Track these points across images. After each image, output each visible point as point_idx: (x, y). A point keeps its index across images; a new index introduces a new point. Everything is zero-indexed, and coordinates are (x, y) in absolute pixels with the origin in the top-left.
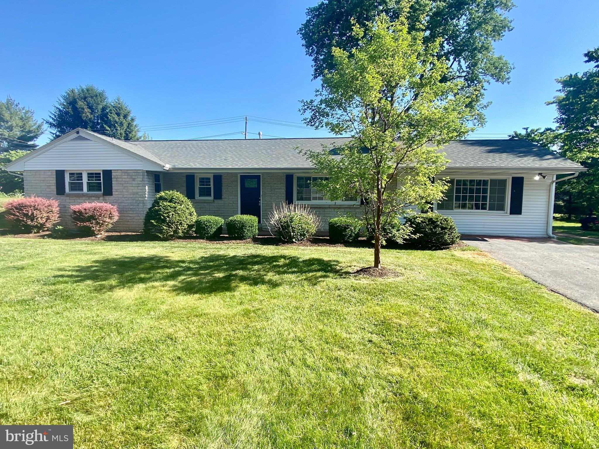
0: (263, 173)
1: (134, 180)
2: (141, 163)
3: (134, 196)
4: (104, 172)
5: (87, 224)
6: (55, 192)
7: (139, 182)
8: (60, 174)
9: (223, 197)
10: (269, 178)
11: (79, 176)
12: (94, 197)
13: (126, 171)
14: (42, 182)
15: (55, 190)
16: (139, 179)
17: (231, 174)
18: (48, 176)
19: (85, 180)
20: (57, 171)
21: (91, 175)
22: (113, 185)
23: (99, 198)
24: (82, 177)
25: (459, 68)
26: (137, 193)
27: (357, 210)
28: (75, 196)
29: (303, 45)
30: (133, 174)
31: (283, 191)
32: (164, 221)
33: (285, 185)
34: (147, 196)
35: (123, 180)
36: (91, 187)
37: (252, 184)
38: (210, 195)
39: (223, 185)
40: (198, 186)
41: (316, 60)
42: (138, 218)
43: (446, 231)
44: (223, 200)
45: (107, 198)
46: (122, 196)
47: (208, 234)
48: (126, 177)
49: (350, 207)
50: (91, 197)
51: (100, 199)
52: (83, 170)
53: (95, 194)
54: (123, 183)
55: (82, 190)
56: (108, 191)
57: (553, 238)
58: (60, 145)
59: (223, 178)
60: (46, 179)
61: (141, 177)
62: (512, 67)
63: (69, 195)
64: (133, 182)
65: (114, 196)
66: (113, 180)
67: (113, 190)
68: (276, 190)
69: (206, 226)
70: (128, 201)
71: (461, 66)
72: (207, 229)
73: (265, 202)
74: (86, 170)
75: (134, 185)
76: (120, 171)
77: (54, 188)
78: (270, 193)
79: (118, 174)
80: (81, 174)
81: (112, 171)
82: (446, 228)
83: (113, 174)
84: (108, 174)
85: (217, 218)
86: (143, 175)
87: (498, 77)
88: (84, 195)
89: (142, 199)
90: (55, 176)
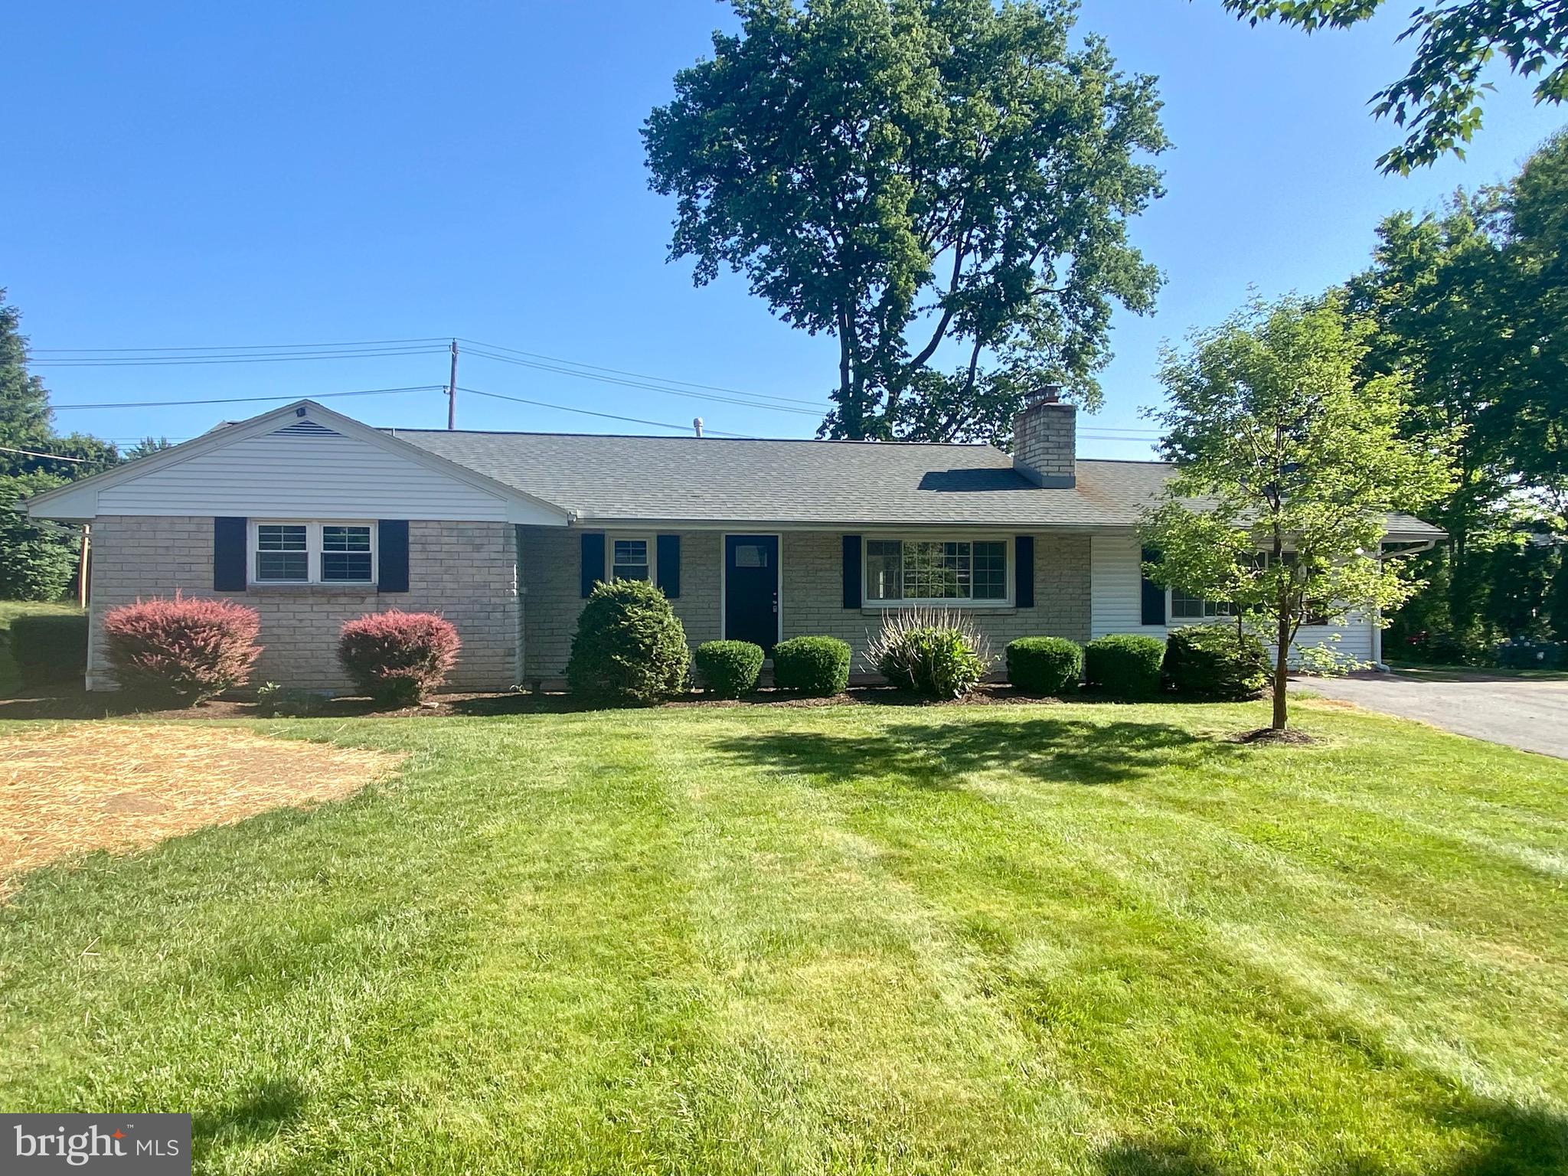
0: (784, 533)
1: (478, 548)
2: (503, 504)
3: (478, 593)
4: (384, 525)
6: (211, 583)
7: (493, 556)
8: (230, 531)
9: (682, 592)
10: (801, 544)
11: (297, 535)
12: (345, 595)
13: (454, 525)
14: (161, 551)
15: (212, 576)
16: (498, 544)
17: (705, 534)
18: (184, 535)
19: (315, 546)
20: (220, 522)
21: (331, 534)
22: (411, 563)
23: (363, 598)
24: (304, 538)
26: (486, 585)
27: (1009, 621)
28: (281, 595)
29: (646, 164)
30: (477, 533)
31: (837, 576)
33: (841, 561)
34: (515, 591)
35: (446, 548)
36: (332, 567)
37: (749, 558)
39: (683, 561)
40: (613, 563)
42: (489, 652)
44: (683, 599)
45: (390, 597)
46: (438, 593)
47: (742, 685)
48: (454, 540)
50: (336, 595)
51: (368, 600)
52: (310, 520)
53: (354, 588)
54: (443, 556)
55: (305, 576)
56: (395, 579)
57: (1384, 671)
59: (683, 541)
60: (178, 543)
61: (502, 541)
63: (258, 592)
64: (476, 555)
65: (412, 591)
66: (412, 547)
67: (412, 577)
68: (820, 574)
69: (741, 665)
70: (458, 608)
71: (1052, 267)
72: (742, 673)
73: (792, 605)
74: (320, 520)
75: (476, 563)
76: (436, 525)
77: (206, 571)
78: (804, 580)
79: (427, 532)
80: (304, 528)
81: (410, 524)
83: (412, 531)
84: (395, 533)
86: (507, 537)
88: (314, 591)
89: (497, 600)
90: (212, 536)
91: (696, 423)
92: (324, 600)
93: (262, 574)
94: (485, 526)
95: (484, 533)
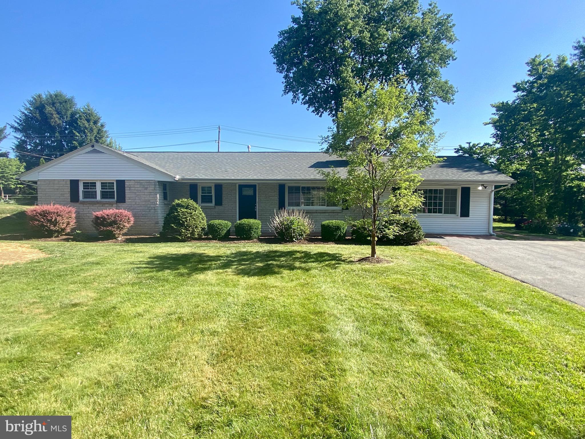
0: (258, 183)
1: (146, 189)
2: (154, 174)
3: (146, 203)
4: (118, 181)
5: (110, 228)
6: (69, 200)
7: (151, 191)
8: (74, 184)
9: (223, 204)
10: (264, 187)
11: (93, 184)
12: (107, 204)
13: (139, 181)
14: (56, 190)
15: (70, 198)
16: (151, 188)
17: (231, 184)
18: (62, 185)
19: (99, 189)
20: (72, 181)
21: (103, 185)
22: (126, 194)
23: (112, 205)
24: (95, 186)
25: (412, 89)
26: (149, 201)
27: (340, 214)
28: (89, 204)
29: (274, 63)
30: (146, 184)
31: (277, 198)
32: (182, 225)
33: (278, 193)
34: (158, 203)
35: (136, 189)
36: (104, 195)
37: (249, 192)
38: (211, 202)
39: (224, 193)
40: (201, 194)
41: (286, 77)
42: (151, 222)
43: (415, 230)
44: (223, 206)
45: (120, 205)
46: (134, 203)
47: (219, 235)
48: (139, 186)
49: (333, 212)
50: (105, 204)
51: (113, 206)
52: (97, 180)
53: (109, 201)
54: (136, 191)
55: (96, 198)
56: (121, 199)
57: (494, 235)
58: (75, 158)
59: (224, 186)
60: (61, 188)
61: (153, 186)
62: (456, 90)
63: (83, 203)
64: (146, 191)
65: (127, 203)
66: (126, 189)
67: (126, 198)
68: (271, 198)
69: (219, 229)
70: (140, 208)
71: (414, 88)
72: (219, 231)
73: (261, 208)
74: (100, 180)
75: (146, 194)
76: (133, 181)
77: (68, 196)
78: (265, 200)
79: (131, 183)
80: (95, 183)
81: (126, 181)
82: (414, 228)
83: (126, 183)
84: (121, 184)
85: (226, 222)
86: (155, 185)
87: (445, 99)
88: (98, 203)
89: (153, 206)
90: (69, 185)
91: (248, 147)
92: (101, 205)
93: (85, 197)
94: (148, 181)
95: (148, 184)
